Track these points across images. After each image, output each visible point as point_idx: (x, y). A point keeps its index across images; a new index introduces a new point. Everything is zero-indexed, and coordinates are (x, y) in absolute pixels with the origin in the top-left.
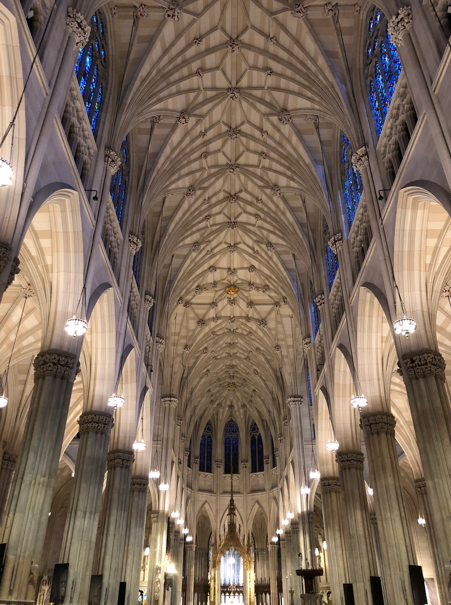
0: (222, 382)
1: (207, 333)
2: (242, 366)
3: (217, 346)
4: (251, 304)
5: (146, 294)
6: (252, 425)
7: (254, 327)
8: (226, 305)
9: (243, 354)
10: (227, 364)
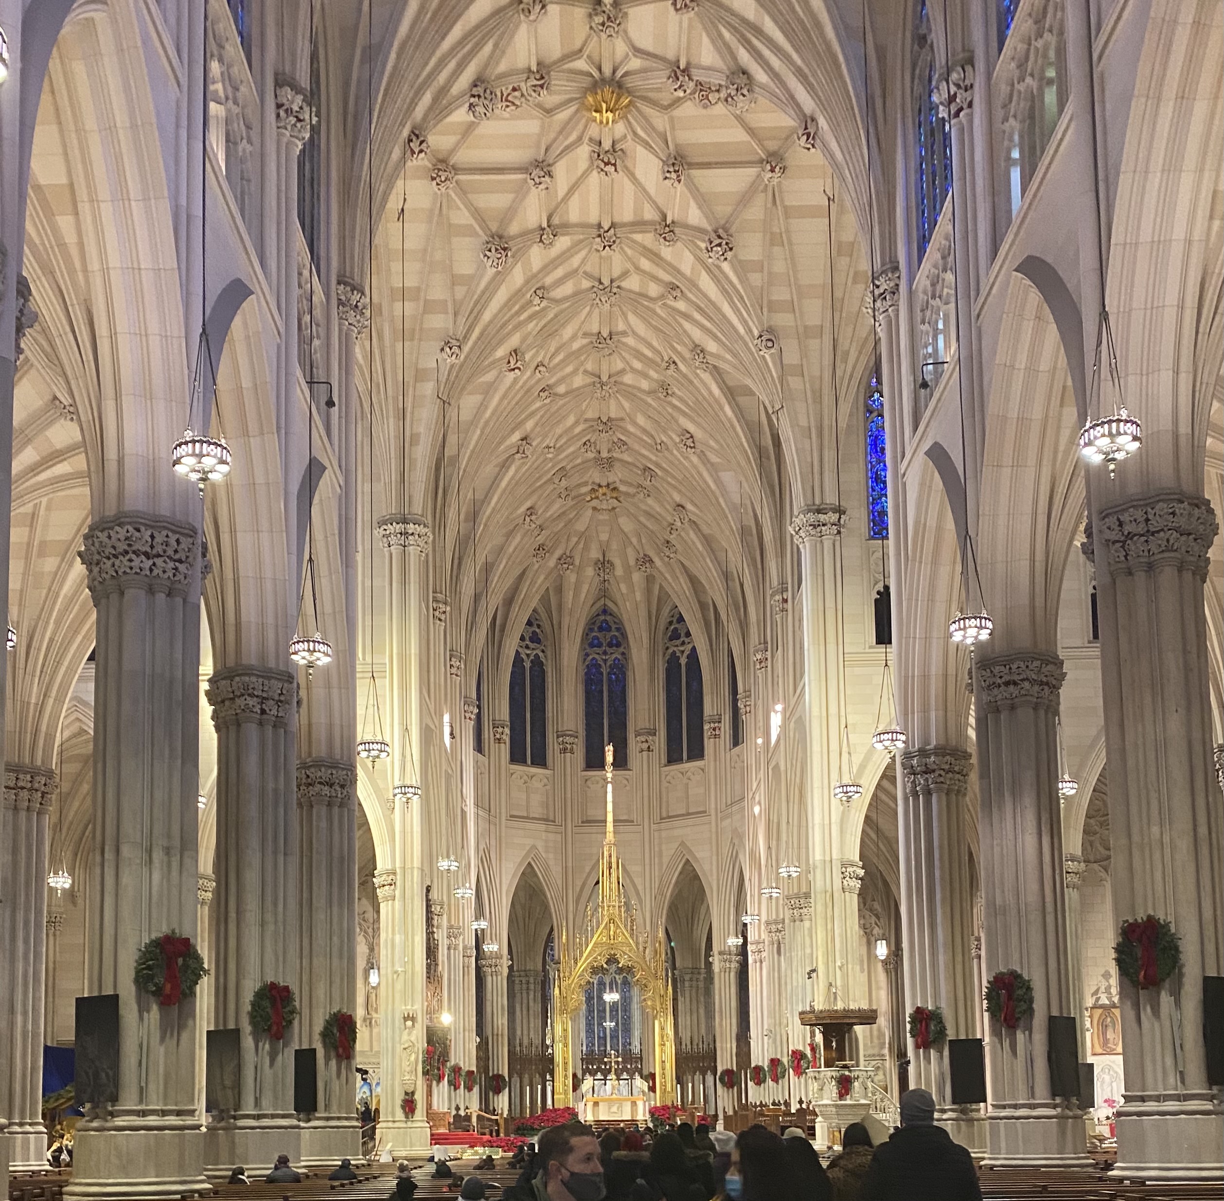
0: (575, 480)
1: (518, 293)
2: (641, 420)
3: (553, 346)
4: (678, 163)
6: (671, 623)
7: (686, 262)
8: (585, 174)
9: (646, 376)
10: (590, 415)
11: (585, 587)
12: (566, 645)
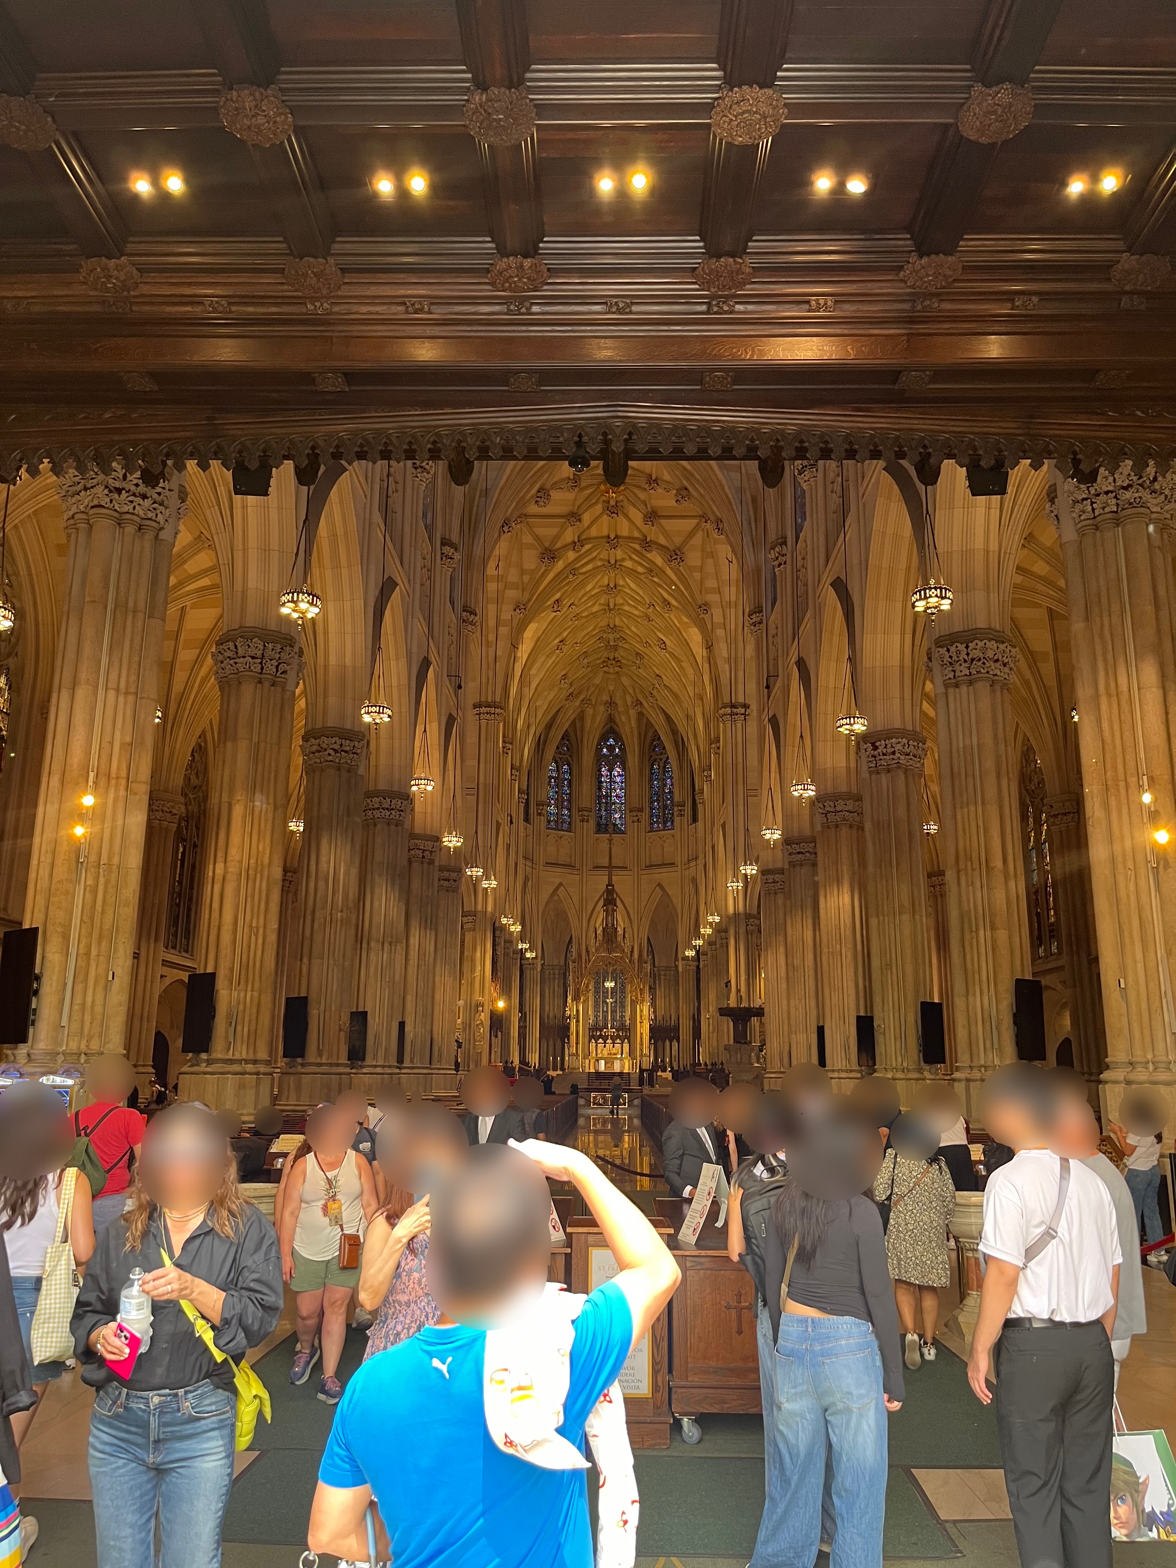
0: (592, 658)
1: (560, 573)
2: (634, 629)
3: (580, 594)
4: (652, 516)
5: (443, 544)
6: (654, 740)
7: (659, 561)
8: (601, 515)
9: (636, 608)
10: (602, 624)
11: (598, 718)
12: (585, 752)
